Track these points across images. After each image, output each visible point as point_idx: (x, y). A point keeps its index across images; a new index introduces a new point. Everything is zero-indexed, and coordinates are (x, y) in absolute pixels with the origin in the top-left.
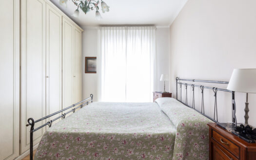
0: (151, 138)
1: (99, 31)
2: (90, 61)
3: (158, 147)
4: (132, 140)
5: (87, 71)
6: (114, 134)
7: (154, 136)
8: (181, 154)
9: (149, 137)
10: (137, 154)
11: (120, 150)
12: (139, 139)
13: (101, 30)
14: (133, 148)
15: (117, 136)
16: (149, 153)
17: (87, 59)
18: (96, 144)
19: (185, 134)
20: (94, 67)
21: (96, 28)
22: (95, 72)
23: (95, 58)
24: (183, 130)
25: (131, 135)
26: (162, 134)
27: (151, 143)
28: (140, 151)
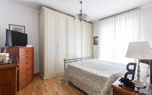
0: (97, 76)
1: (99, 23)
2: (96, 39)
3: (100, 81)
4: (90, 74)
5: (94, 44)
6: (84, 70)
7: (98, 76)
8: (106, 88)
9: (96, 76)
10: (90, 81)
11: (85, 77)
12: (92, 75)
13: (100, 22)
14: (89, 78)
15: (85, 71)
16: (95, 83)
17: (95, 38)
18: (78, 72)
19: (113, 80)
20: (97, 42)
21: (98, 21)
22: (97, 44)
23: (97, 37)
24: (113, 77)
25: (90, 72)
26: (103, 76)
27: (97, 78)
28: (92, 80)
